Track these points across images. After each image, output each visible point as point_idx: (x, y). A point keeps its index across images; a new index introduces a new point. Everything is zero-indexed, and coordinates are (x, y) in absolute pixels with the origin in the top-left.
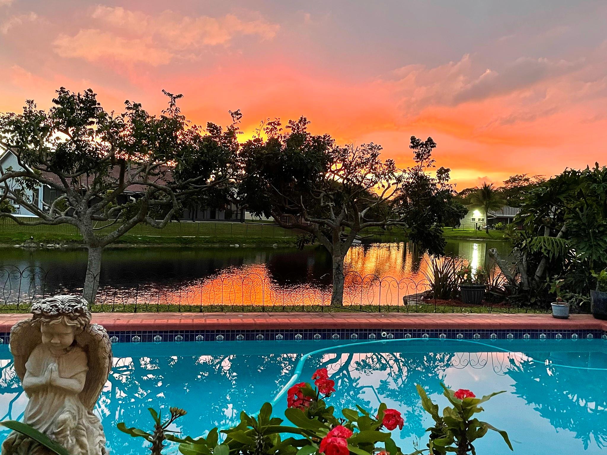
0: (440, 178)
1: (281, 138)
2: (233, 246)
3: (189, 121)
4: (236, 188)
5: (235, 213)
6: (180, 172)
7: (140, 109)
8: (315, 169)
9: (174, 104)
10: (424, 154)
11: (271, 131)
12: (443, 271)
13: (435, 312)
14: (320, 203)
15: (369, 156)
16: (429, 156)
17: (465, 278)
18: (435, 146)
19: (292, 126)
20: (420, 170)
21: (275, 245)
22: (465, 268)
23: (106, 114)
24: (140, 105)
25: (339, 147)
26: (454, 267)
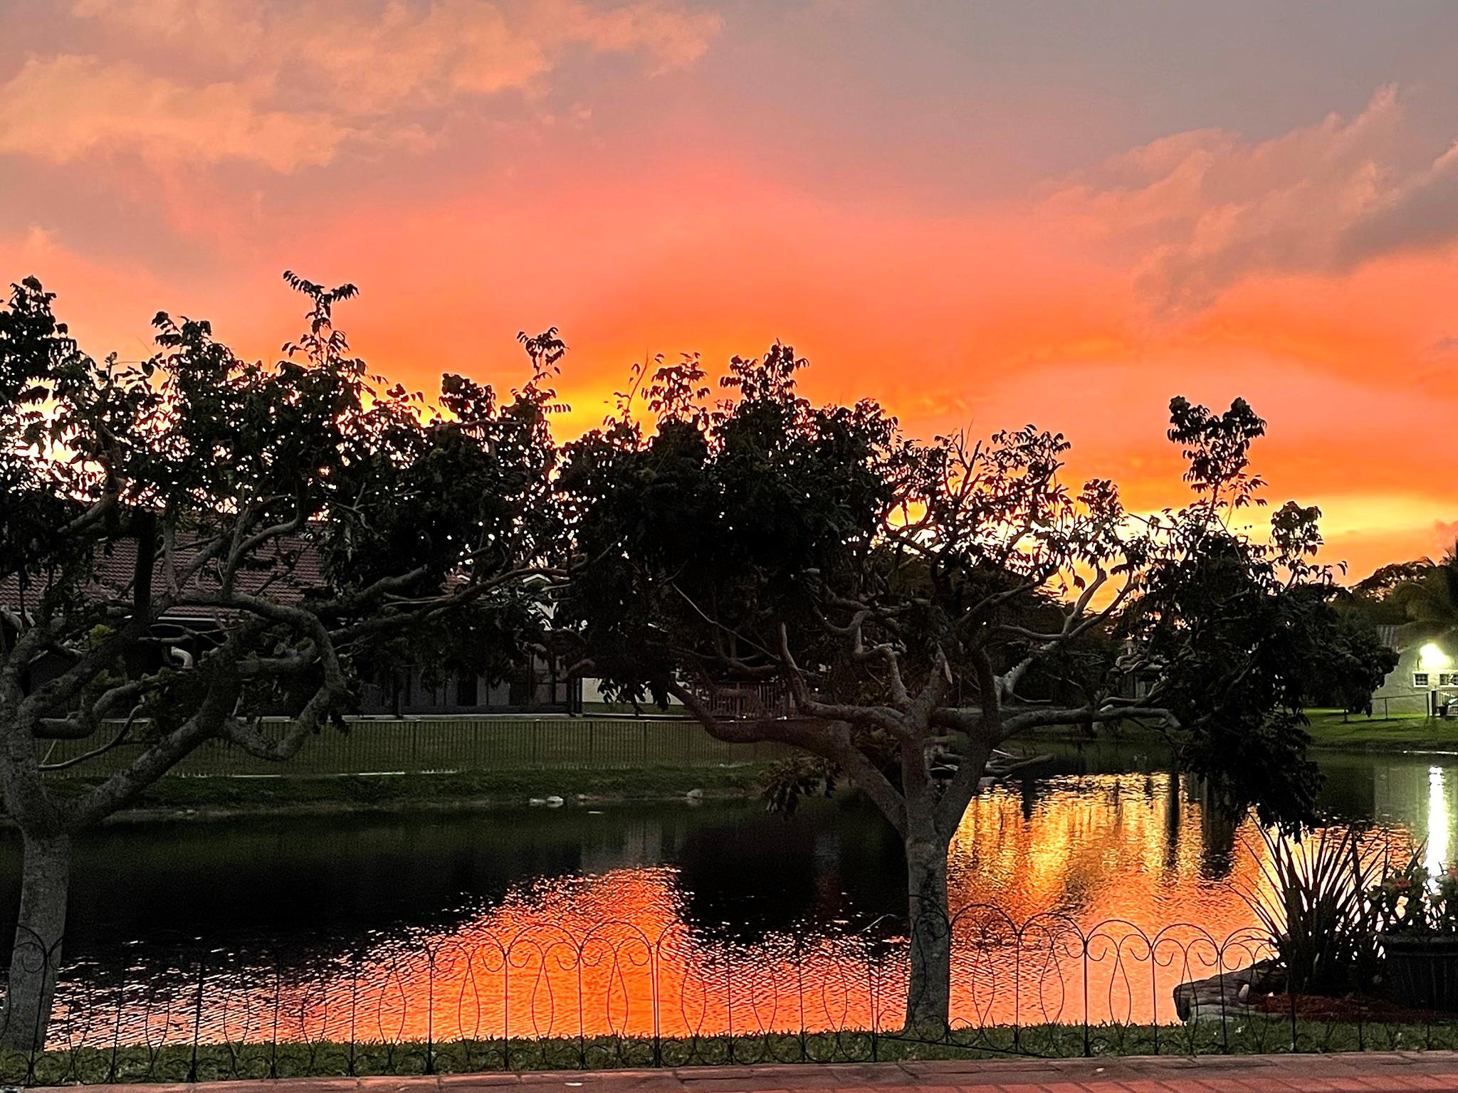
0: (1285, 543)
1: (706, 422)
2: (542, 801)
3: (379, 379)
4: (549, 604)
5: (548, 680)
6: (349, 554)
7: (207, 340)
8: (831, 529)
9: (324, 320)
10: (1223, 460)
11: (670, 396)
12: (1317, 886)
13: (1296, 1051)
14: (853, 647)
15: (1022, 473)
16: (1239, 465)
17: (1401, 912)
18: (1260, 431)
19: (743, 377)
20: (1212, 517)
21: (695, 792)
22: (1398, 874)
23: (88, 363)
24: (206, 326)
25: (915, 445)
26: (1356, 870)
